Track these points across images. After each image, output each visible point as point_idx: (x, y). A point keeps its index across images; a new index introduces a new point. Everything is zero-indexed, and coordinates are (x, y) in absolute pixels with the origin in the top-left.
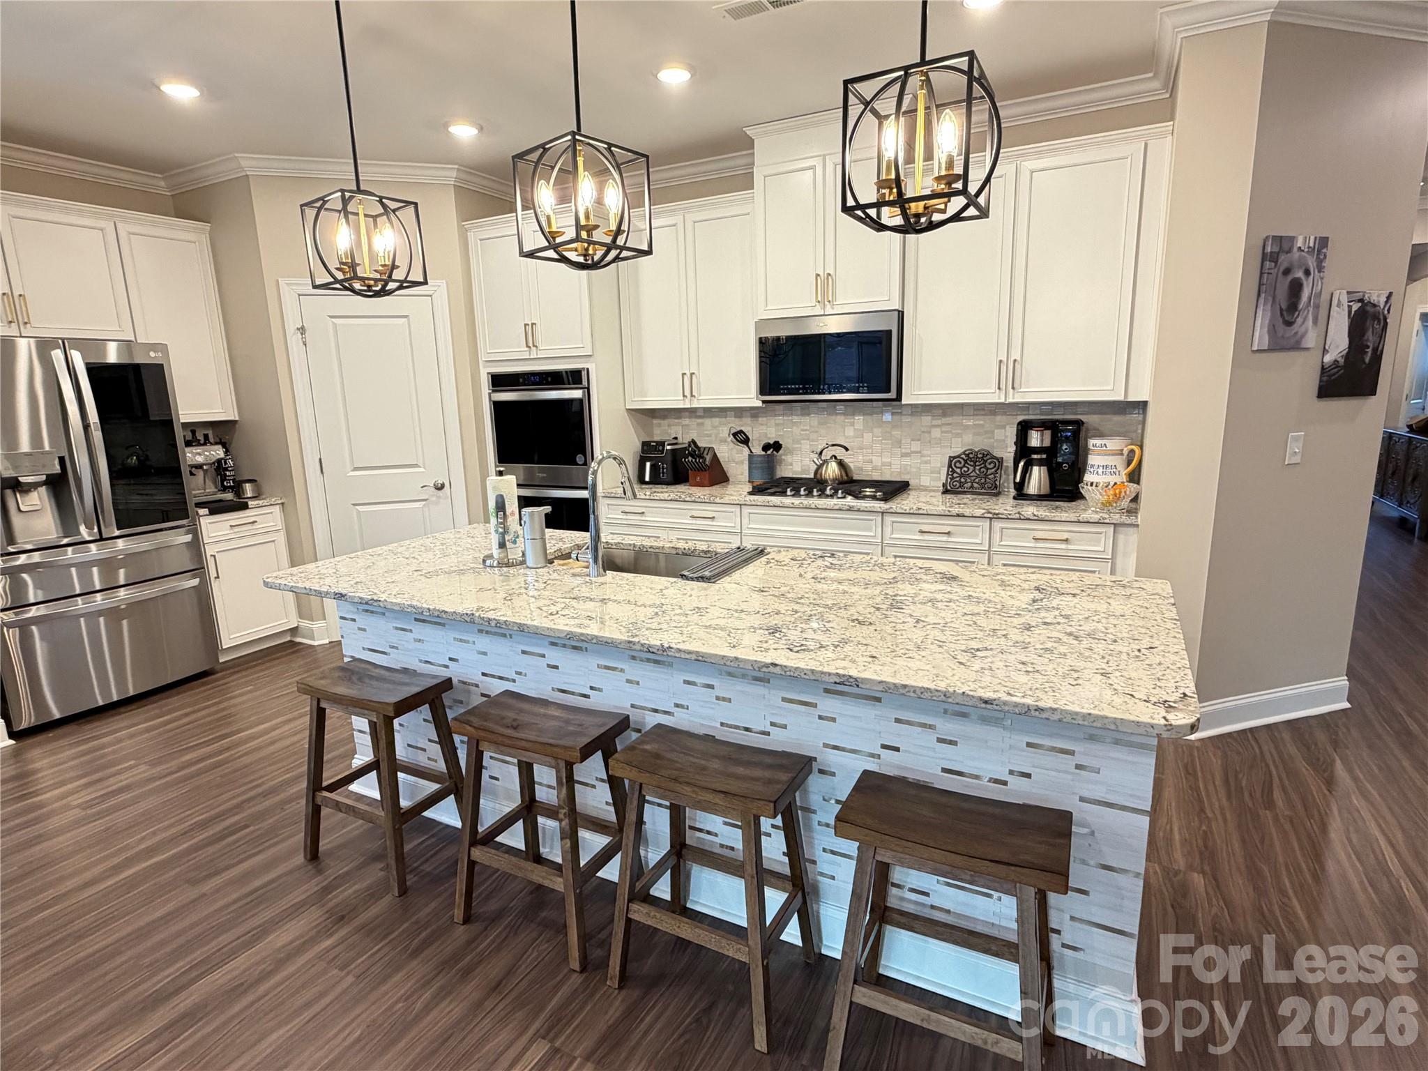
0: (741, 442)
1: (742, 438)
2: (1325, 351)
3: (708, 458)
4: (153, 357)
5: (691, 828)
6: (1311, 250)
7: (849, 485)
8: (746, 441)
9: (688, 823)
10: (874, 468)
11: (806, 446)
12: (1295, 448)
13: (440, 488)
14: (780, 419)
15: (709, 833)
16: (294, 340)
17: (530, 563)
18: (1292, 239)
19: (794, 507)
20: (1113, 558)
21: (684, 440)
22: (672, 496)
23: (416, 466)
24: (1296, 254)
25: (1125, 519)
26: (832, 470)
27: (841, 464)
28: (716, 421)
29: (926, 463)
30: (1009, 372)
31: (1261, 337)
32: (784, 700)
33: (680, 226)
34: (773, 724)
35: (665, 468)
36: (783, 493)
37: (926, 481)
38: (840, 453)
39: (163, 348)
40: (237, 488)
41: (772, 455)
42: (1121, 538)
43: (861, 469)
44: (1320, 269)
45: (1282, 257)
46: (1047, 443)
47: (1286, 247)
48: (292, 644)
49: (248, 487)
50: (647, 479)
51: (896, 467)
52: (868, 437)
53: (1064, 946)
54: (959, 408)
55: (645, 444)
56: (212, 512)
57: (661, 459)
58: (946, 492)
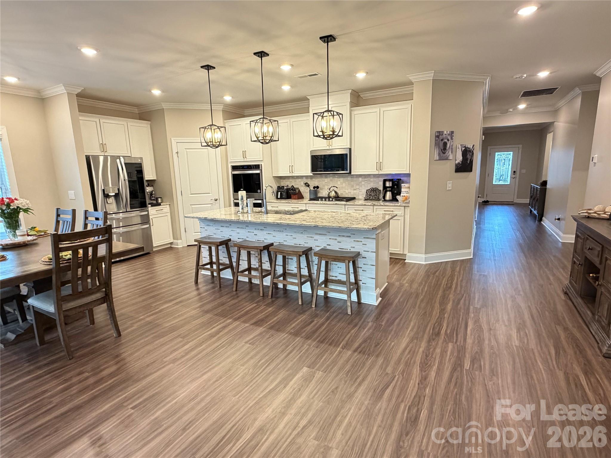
0: (307, 186)
1: (307, 185)
2: (456, 160)
3: (297, 191)
4: (139, 161)
5: (288, 270)
6: (449, 135)
7: (338, 198)
8: (308, 186)
9: (287, 269)
10: (346, 194)
11: (326, 187)
12: (449, 186)
13: (216, 200)
14: (319, 179)
15: (292, 270)
16: (175, 156)
17: (249, 212)
18: (443, 132)
19: (320, 204)
20: (404, 216)
21: (290, 186)
22: (286, 202)
23: (209, 193)
24: (444, 136)
25: (406, 205)
26: (333, 194)
27: (336, 192)
28: (300, 180)
29: (360, 192)
30: (379, 165)
31: (436, 157)
32: (307, 237)
33: (289, 122)
34: (305, 243)
35: (284, 194)
36: (318, 200)
37: (360, 197)
38: (335, 189)
39: (141, 158)
40: (157, 199)
41: (316, 190)
42: (406, 210)
43: (342, 194)
44: (452, 139)
45: (440, 136)
46: (391, 185)
47: (441, 134)
48: (171, 247)
49: (159, 199)
50: (279, 197)
51: (352, 193)
52: (344, 185)
53: (363, 283)
54: (369, 176)
55: (278, 187)
56: (152, 206)
57: (283, 192)
58: (366, 200)
